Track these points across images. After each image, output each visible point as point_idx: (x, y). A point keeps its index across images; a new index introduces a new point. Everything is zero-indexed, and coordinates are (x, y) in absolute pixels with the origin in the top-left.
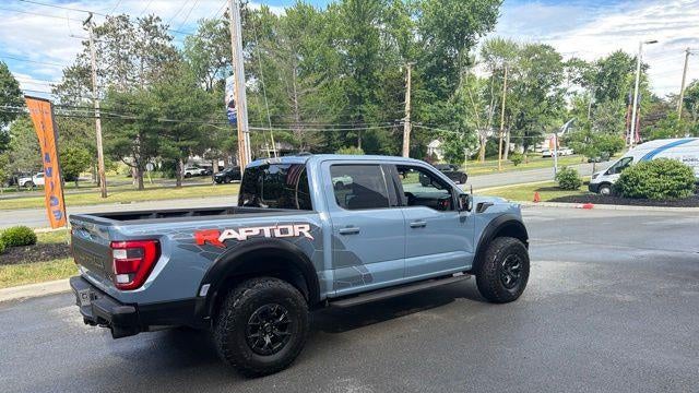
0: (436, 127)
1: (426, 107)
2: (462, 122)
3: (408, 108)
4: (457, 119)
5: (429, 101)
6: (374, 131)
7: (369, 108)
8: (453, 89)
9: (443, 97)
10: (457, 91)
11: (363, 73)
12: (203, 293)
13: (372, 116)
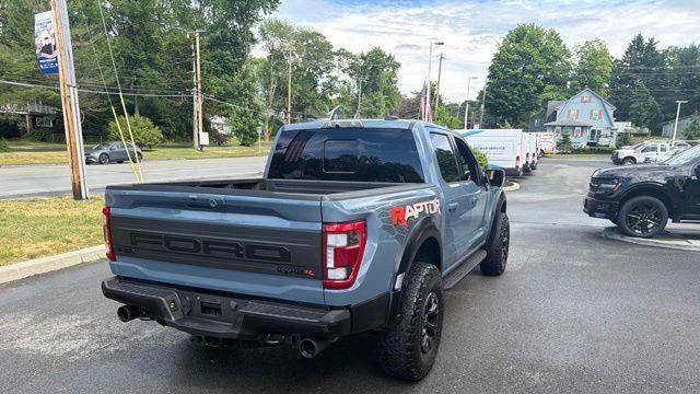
0: (225, 101)
1: (214, 80)
2: (251, 99)
3: (197, 78)
4: (246, 96)
5: (216, 73)
6: (151, 99)
7: (147, 72)
8: (240, 64)
9: (229, 71)
10: (244, 67)
11: (138, 33)
12: (398, 286)
13: (153, 83)
